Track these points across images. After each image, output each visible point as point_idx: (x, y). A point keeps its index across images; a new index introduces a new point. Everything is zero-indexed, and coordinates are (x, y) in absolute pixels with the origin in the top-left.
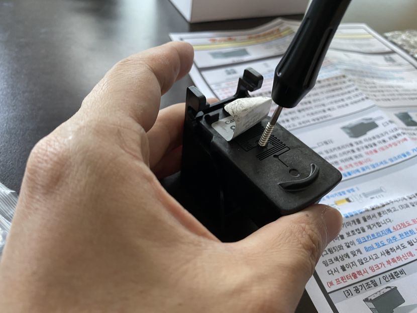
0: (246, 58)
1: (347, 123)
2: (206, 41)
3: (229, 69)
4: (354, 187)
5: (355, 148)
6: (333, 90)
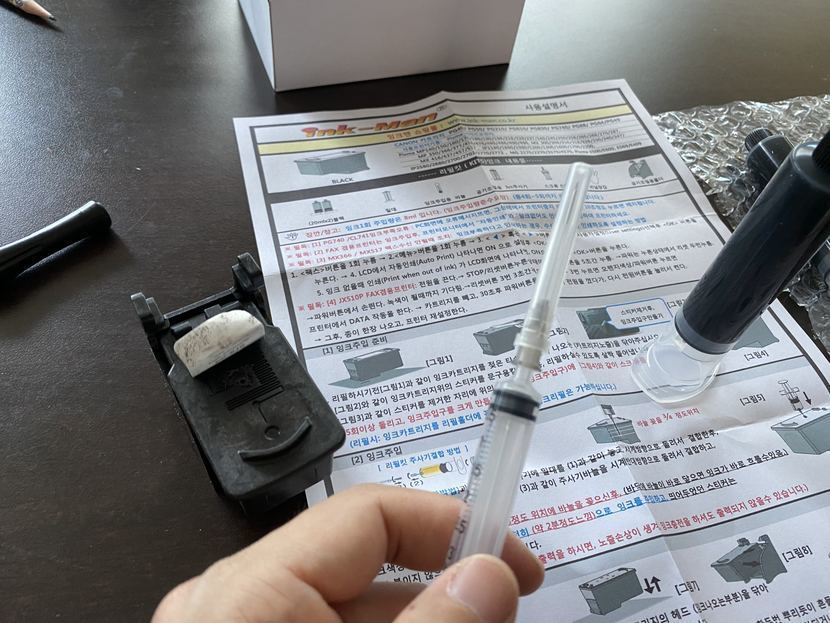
1: (485, 326)
6: (484, 260)
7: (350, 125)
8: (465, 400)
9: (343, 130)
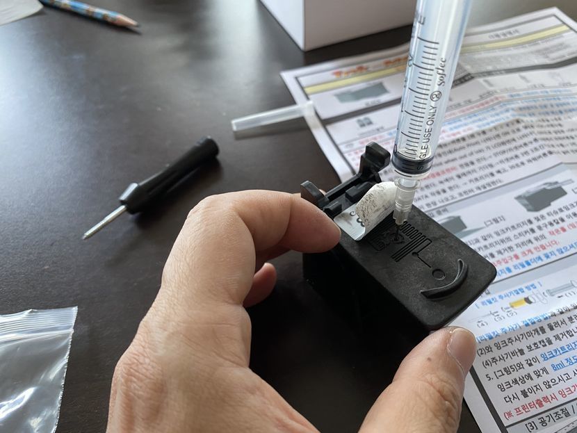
0: (384, 98)
1: (522, 191)
2: (328, 76)
3: (362, 117)
4: (535, 282)
5: (534, 226)
6: (503, 143)
7: (365, 65)
8: (525, 248)
9: (361, 70)
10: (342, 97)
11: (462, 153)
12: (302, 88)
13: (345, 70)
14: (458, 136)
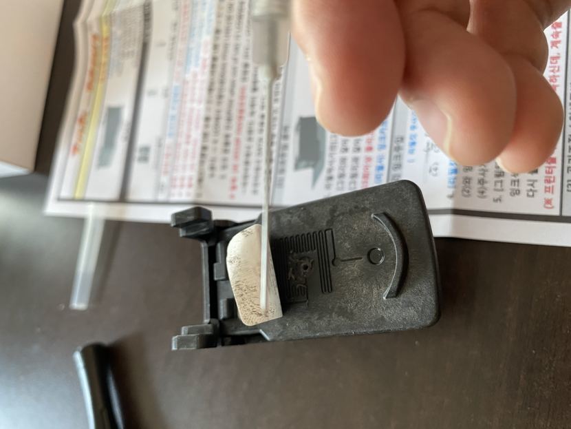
0: (126, 115)
2: (72, 161)
3: (137, 154)
7: (80, 113)
9: (83, 121)
10: (104, 161)
11: (229, 70)
12: (73, 200)
13: (74, 140)
14: (209, 62)
